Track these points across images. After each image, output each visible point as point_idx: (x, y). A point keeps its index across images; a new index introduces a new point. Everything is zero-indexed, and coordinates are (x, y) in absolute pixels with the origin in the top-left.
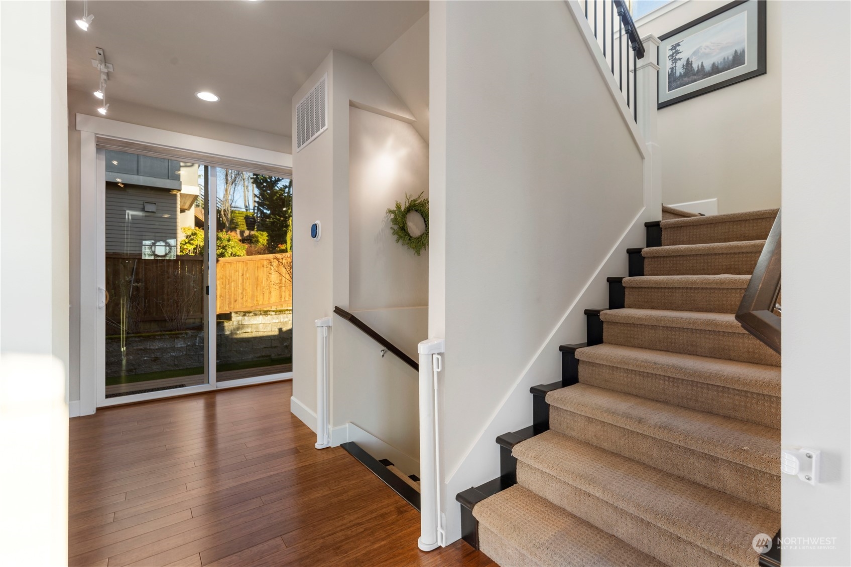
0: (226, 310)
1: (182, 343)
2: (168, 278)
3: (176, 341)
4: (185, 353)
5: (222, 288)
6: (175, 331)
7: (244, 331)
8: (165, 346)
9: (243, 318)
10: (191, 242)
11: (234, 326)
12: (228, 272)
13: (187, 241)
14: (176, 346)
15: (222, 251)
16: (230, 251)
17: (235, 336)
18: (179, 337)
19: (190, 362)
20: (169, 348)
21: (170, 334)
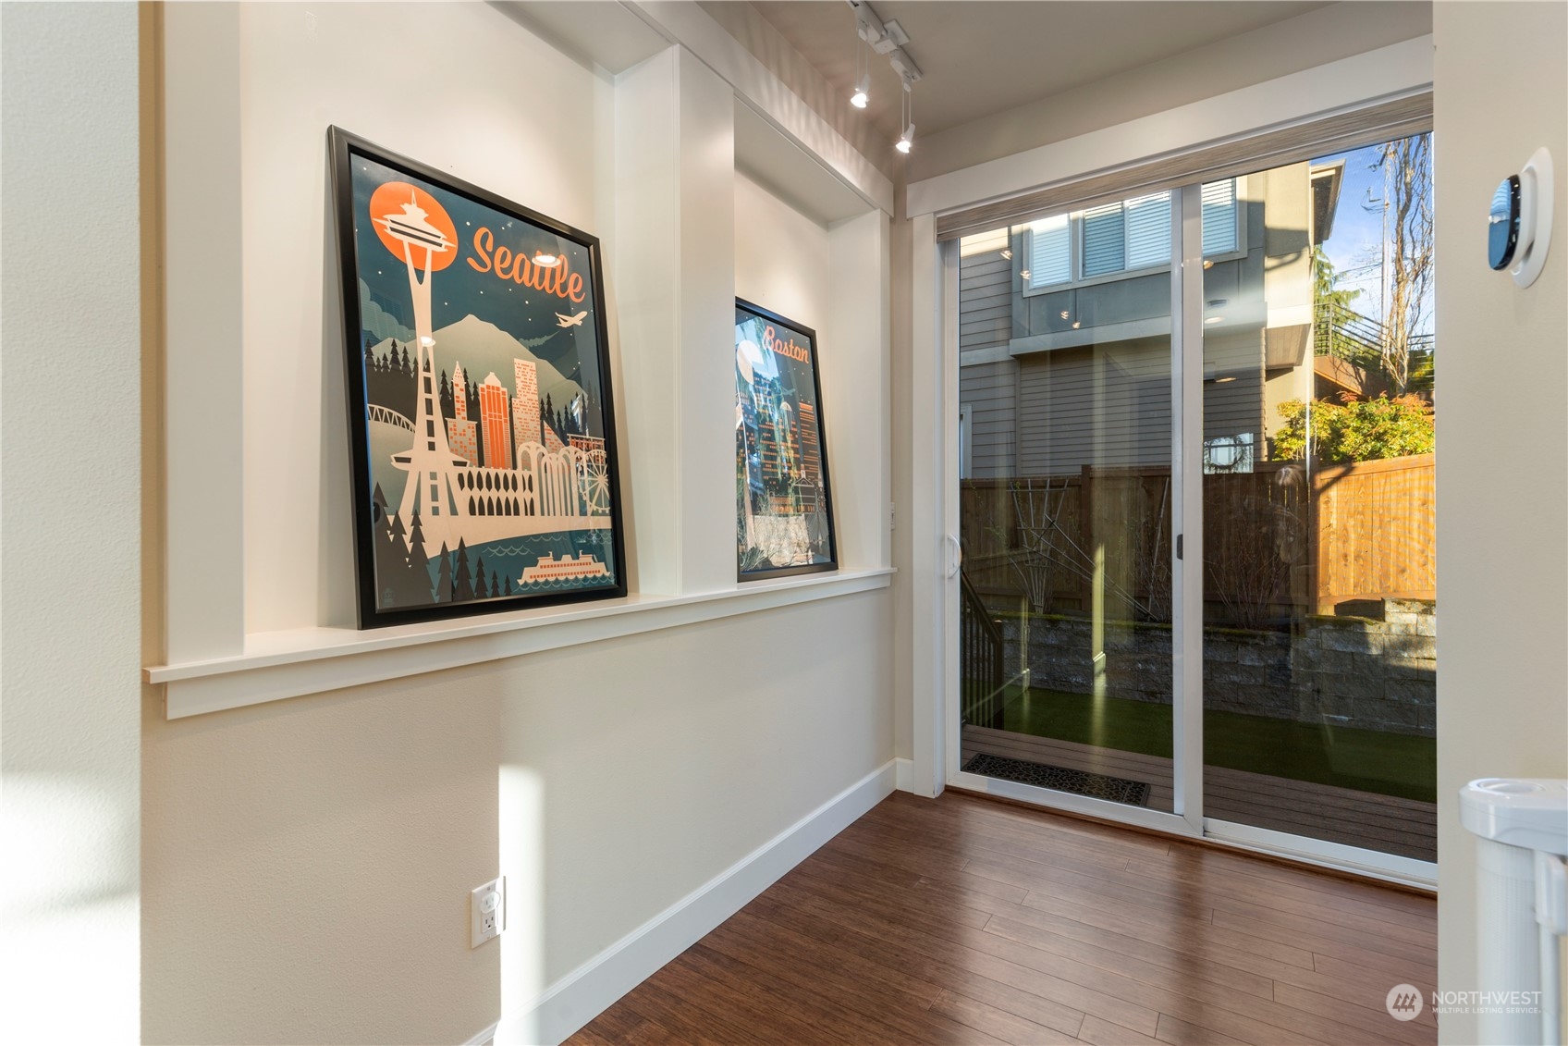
0: (1370, 592)
1: (1255, 657)
2: (1230, 513)
3: (1241, 650)
4: (1260, 680)
5: (1360, 537)
6: (1243, 628)
7: (1426, 655)
8: (1218, 659)
9: (1421, 618)
10: (1298, 432)
11: (1394, 638)
12: (1377, 498)
13: (1289, 433)
14: (1241, 662)
15: (1372, 447)
16: (1396, 443)
17: (1394, 662)
18: (1247, 644)
19: (1272, 704)
20: (1226, 663)
21: (1229, 634)
